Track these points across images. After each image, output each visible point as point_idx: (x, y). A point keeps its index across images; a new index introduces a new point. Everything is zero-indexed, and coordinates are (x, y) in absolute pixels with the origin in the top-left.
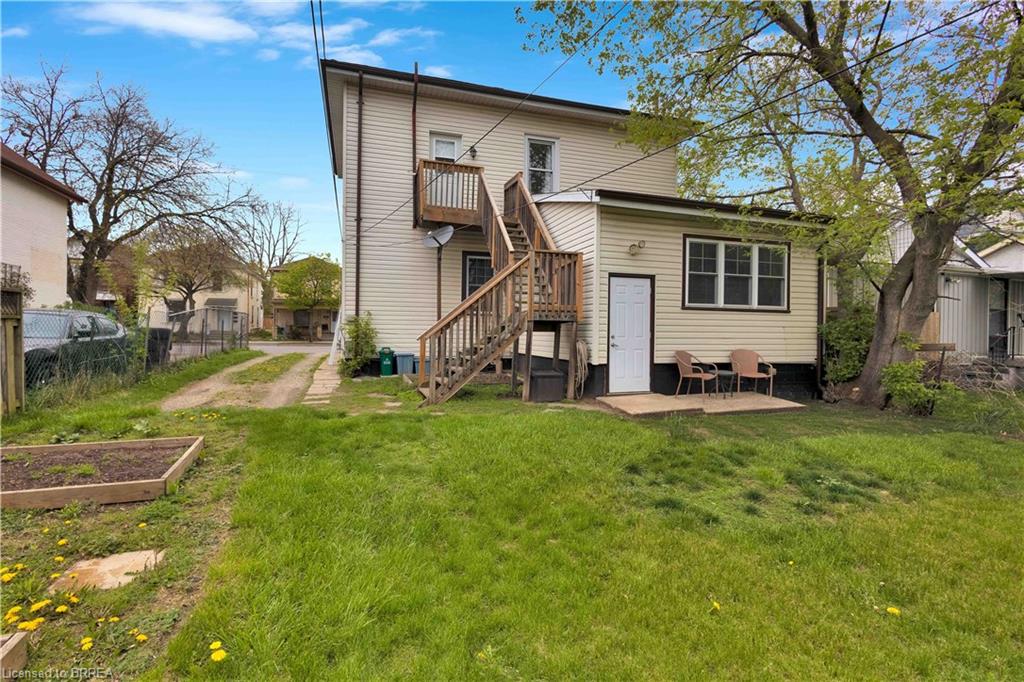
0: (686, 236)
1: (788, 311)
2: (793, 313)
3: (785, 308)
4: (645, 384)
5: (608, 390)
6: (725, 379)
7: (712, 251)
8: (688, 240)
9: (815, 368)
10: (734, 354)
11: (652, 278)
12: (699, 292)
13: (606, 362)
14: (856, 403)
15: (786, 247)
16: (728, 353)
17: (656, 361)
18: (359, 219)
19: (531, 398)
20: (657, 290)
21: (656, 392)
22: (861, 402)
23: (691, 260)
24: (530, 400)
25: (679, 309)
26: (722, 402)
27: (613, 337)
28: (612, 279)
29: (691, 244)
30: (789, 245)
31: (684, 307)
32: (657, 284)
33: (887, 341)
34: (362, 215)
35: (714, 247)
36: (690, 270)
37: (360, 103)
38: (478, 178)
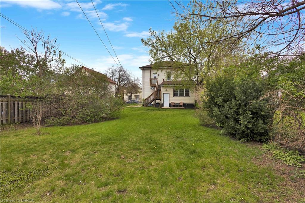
3: (189, 96)
4: (168, 106)
5: (163, 106)
6: (177, 105)
8: (174, 89)
9: (194, 104)
10: (180, 102)
11: (169, 93)
12: (176, 94)
13: (163, 103)
15: (190, 88)
17: (170, 103)
18: (144, 86)
20: (170, 95)
21: (170, 107)
27: (164, 100)
28: (164, 94)
31: (173, 97)
36: (174, 92)
37: (144, 71)
38: (157, 80)
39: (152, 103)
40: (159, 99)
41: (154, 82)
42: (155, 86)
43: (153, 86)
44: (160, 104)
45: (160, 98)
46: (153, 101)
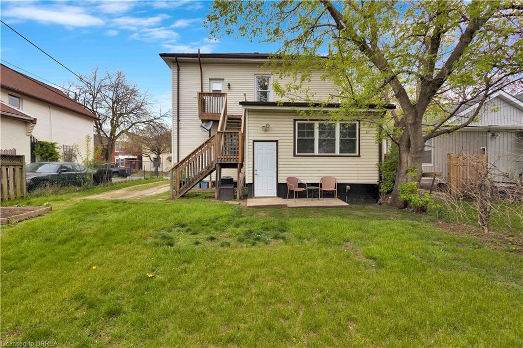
0: (295, 120)
1: (359, 156)
2: (362, 157)
3: (357, 154)
4: (274, 192)
5: (254, 196)
6: (313, 191)
7: (311, 126)
8: (297, 122)
9: (378, 186)
11: (277, 141)
12: (304, 146)
13: (251, 182)
14: (389, 205)
15: (358, 122)
16: (321, 178)
17: (279, 182)
18: (178, 121)
19: (218, 198)
20: (279, 147)
21: (279, 197)
22: (391, 204)
23: (298, 132)
24: (218, 199)
25: (292, 157)
26: (318, 202)
27: (256, 170)
28: (255, 143)
29: (299, 124)
30: (359, 121)
31: (295, 155)
32: (279, 144)
33: (403, 171)
34: (180, 119)
35: (313, 124)
36: (298, 137)
37: (178, 70)
38: (224, 99)
39: (207, 179)
40: (234, 166)
41: (214, 105)
42: (218, 121)
43: (208, 121)
44: (240, 185)
45: (240, 161)
46: (210, 173)
